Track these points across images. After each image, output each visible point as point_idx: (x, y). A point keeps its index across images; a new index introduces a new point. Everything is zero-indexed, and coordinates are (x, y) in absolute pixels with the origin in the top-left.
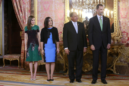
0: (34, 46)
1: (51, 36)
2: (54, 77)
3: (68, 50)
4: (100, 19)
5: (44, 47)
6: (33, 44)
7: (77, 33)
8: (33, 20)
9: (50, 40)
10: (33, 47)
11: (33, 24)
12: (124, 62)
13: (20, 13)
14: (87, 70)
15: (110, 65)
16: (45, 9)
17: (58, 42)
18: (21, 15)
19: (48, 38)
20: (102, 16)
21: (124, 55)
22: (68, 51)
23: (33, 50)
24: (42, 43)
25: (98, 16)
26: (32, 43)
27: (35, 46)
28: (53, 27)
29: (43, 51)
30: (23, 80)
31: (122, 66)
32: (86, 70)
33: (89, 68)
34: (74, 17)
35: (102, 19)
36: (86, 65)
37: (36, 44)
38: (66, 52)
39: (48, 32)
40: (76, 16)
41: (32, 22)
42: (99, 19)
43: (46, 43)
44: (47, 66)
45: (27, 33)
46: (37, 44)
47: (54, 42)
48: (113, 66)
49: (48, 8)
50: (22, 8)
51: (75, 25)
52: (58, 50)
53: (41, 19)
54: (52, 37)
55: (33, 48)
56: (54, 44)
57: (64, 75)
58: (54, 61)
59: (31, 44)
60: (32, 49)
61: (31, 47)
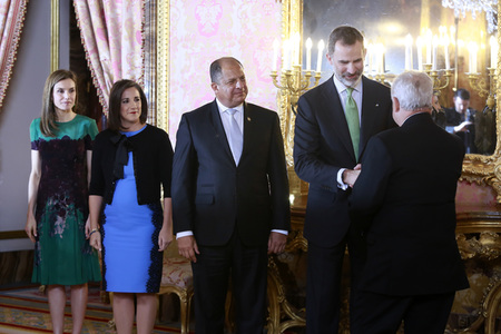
0: (62, 214)
1: (129, 169)
3: (190, 240)
5: (102, 219)
6: (57, 206)
8: (62, 90)
10: (60, 218)
17: (167, 200)
22: (189, 245)
23: (60, 231)
26: (56, 198)
27: (68, 216)
34: (222, 82)
37: (72, 207)
38: (183, 249)
39: (119, 150)
45: (38, 149)
49: (216, 26)
55: (58, 223)
56: (144, 207)
59: (50, 203)
61: (48, 218)
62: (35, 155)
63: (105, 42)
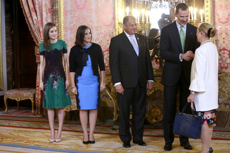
0: (56, 80)
1: (89, 62)
2: (95, 135)
4: (182, 29)
5: (76, 81)
6: (54, 77)
7: (138, 55)
10: (55, 82)
11: (53, 38)
12: (224, 104)
13: (33, 14)
14: (156, 119)
16: (78, 6)
17: (102, 72)
18: (35, 17)
19: (84, 66)
21: (224, 92)
22: (121, 88)
23: (56, 87)
24: (73, 74)
26: (53, 74)
27: (58, 81)
30: (38, 142)
31: (220, 111)
32: (154, 121)
33: (160, 116)
36: (155, 111)
37: (60, 77)
39: (84, 55)
43: (80, 75)
45: (44, 55)
47: (96, 73)
49: (84, 6)
50: (37, 6)
52: (103, 86)
53: (72, 25)
54: (91, 65)
55: (54, 84)
56: (95, 76)
57: (114, 129)
58: (95, 108)
59: (51, 76)
60: (52, 86)
61: (50, 82)
62: (42, 57)
63: (35, 13)
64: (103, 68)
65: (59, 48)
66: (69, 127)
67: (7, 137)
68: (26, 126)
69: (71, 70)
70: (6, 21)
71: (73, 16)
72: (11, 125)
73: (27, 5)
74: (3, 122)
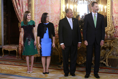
1: (47, 31)
4: (95, 16)
6: (28, 39)
7: (72, 29)
8: (29, 15)
9: (46, 35)
11: (29, 19)
12: (116, 55)
13: (18, 6)
14: (81, 62)
15: (102, 57)
16: (41, 2)
17: (54, 37)
18: (19, 8)
19: (44, 33)
20: (96, 13)
21: (116, 49)
25: (93, 14)
26: (28, 37)
27: (31, 41)
28: (50, 23)
29: (39, 45)
30: (20, 73)
31: (114, 59)
32: (80, 63)
33: (83, 61)
34: (69, 13)
35: (96, 16)
36: (80, 58)
40: (71, 13)
41: (28, 16)
42: (93, 16)
43: (43, 38)
44: (43, 60)
46: (32, 39)
47: (50, 37)
48: (106, 60)
49: (45, 2)
50: (20, 2)
51: (70, 21)
52: (54, 44)
53: (38, 12)
54: (48, 33)
55: (29, 43)
56: (50, 39)
57: (59, 67)
58: (50, 55)
59: (27, 38)
60: (28, 44)
62: (22, 29)
64: (54, 35)
65: (31, 24)
66: (36, 65)
67: (4, 70)
68: (13, 64)
69: (38, 36)
70: (4, 9)
71: (39, 7)
72: (6, 64)
73: (15, 1)
74: (2, 62)
